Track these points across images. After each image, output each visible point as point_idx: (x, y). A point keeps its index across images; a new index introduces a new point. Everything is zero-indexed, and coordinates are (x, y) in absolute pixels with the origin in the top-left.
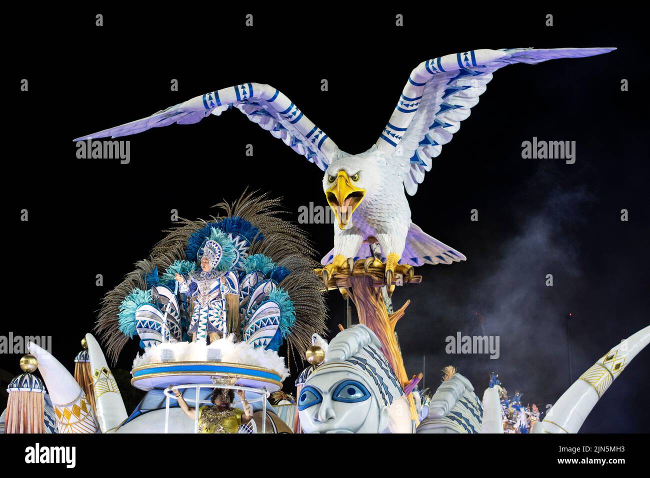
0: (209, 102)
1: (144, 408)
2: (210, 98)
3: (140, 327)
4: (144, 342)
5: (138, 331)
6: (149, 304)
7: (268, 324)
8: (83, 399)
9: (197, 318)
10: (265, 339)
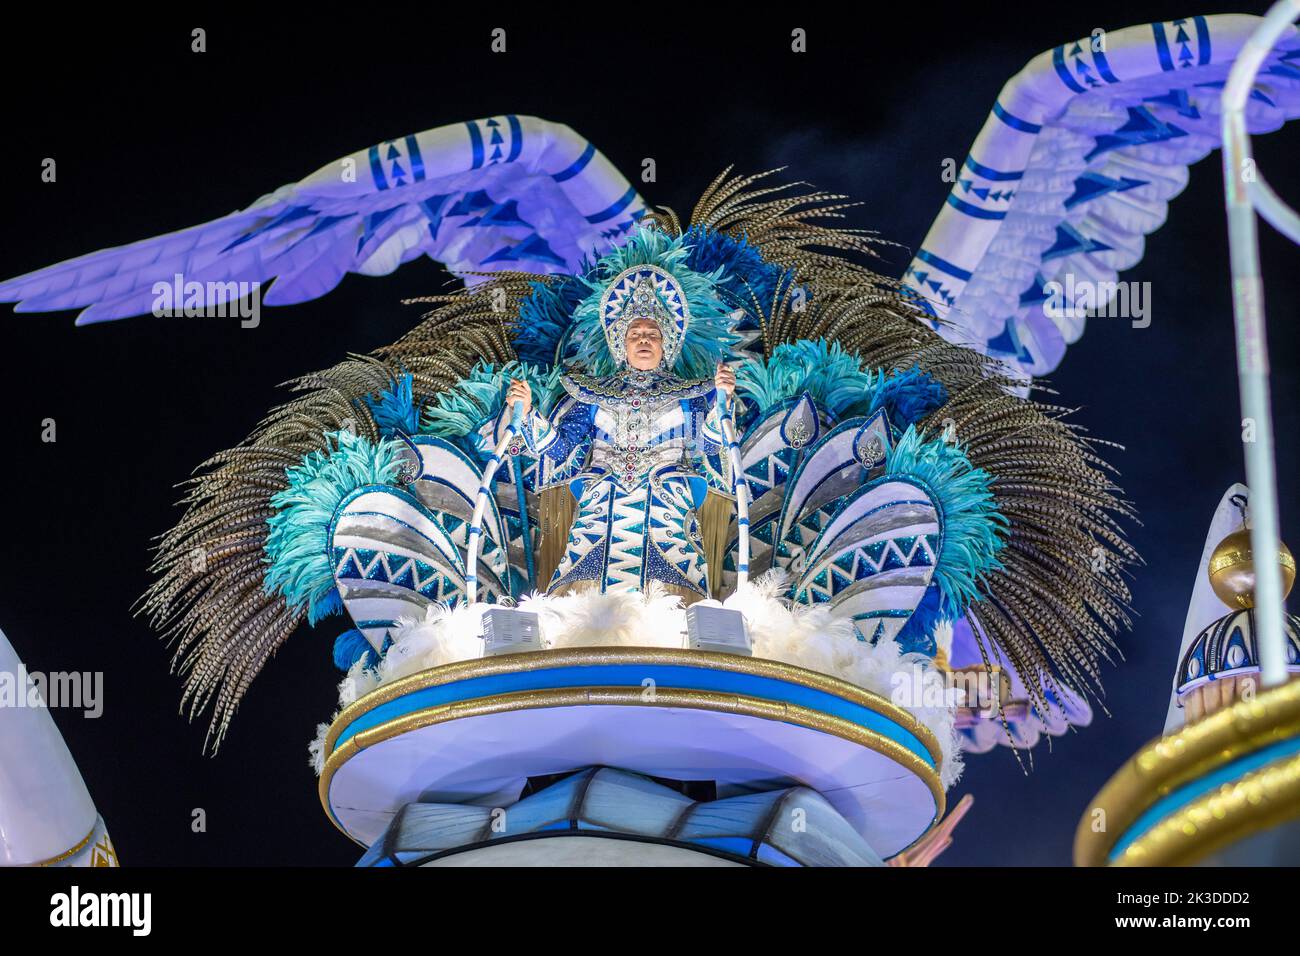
0: (387, 166)
1: (412, 845)
2: (393, 153)
3: (352, 573)
4: (366, 632)
5: (343, 590)
6: (386, 491)
7: (891, 564)
8: (103, 853)
9: (600, 528)
10: (877, 621)
